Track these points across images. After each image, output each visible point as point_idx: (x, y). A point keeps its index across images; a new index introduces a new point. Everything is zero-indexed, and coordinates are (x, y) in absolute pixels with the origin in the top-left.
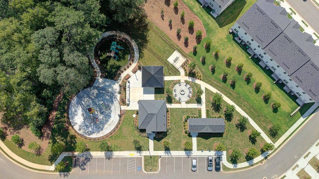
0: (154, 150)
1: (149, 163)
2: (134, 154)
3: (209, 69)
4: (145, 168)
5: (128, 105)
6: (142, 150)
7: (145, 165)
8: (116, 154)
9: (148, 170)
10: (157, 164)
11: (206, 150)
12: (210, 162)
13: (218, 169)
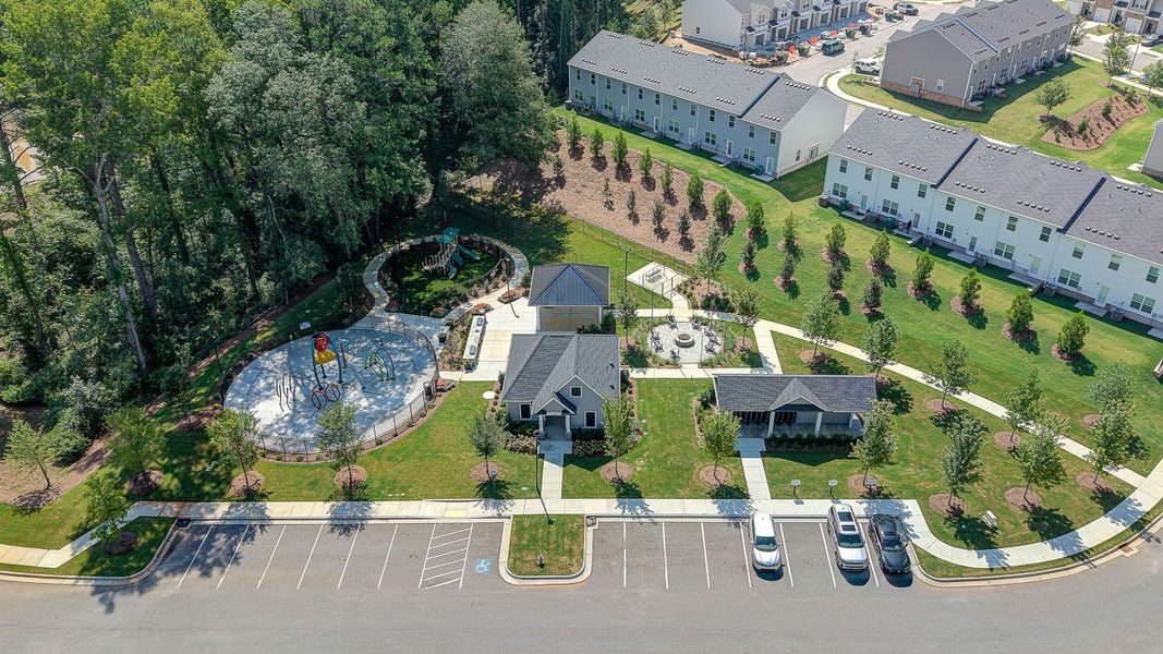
0: (566, 494)
1: (534, 539)
2: (471, 511)
3: (774, 287)
4: (515, 560)
5: (470, 368)
6: (510, 497)
7: (515, 548)
8: (382, 509)
9: (527, 568)
10: (575, 548)
11: (815, 497)
12: (841, 523)
13: (899, 576)
